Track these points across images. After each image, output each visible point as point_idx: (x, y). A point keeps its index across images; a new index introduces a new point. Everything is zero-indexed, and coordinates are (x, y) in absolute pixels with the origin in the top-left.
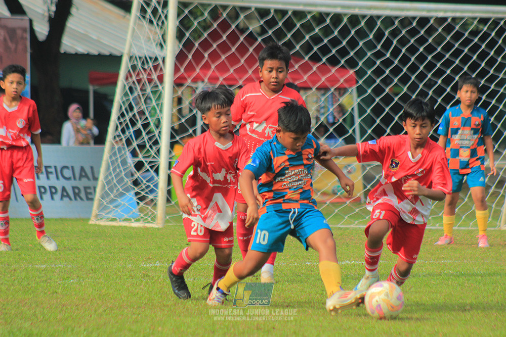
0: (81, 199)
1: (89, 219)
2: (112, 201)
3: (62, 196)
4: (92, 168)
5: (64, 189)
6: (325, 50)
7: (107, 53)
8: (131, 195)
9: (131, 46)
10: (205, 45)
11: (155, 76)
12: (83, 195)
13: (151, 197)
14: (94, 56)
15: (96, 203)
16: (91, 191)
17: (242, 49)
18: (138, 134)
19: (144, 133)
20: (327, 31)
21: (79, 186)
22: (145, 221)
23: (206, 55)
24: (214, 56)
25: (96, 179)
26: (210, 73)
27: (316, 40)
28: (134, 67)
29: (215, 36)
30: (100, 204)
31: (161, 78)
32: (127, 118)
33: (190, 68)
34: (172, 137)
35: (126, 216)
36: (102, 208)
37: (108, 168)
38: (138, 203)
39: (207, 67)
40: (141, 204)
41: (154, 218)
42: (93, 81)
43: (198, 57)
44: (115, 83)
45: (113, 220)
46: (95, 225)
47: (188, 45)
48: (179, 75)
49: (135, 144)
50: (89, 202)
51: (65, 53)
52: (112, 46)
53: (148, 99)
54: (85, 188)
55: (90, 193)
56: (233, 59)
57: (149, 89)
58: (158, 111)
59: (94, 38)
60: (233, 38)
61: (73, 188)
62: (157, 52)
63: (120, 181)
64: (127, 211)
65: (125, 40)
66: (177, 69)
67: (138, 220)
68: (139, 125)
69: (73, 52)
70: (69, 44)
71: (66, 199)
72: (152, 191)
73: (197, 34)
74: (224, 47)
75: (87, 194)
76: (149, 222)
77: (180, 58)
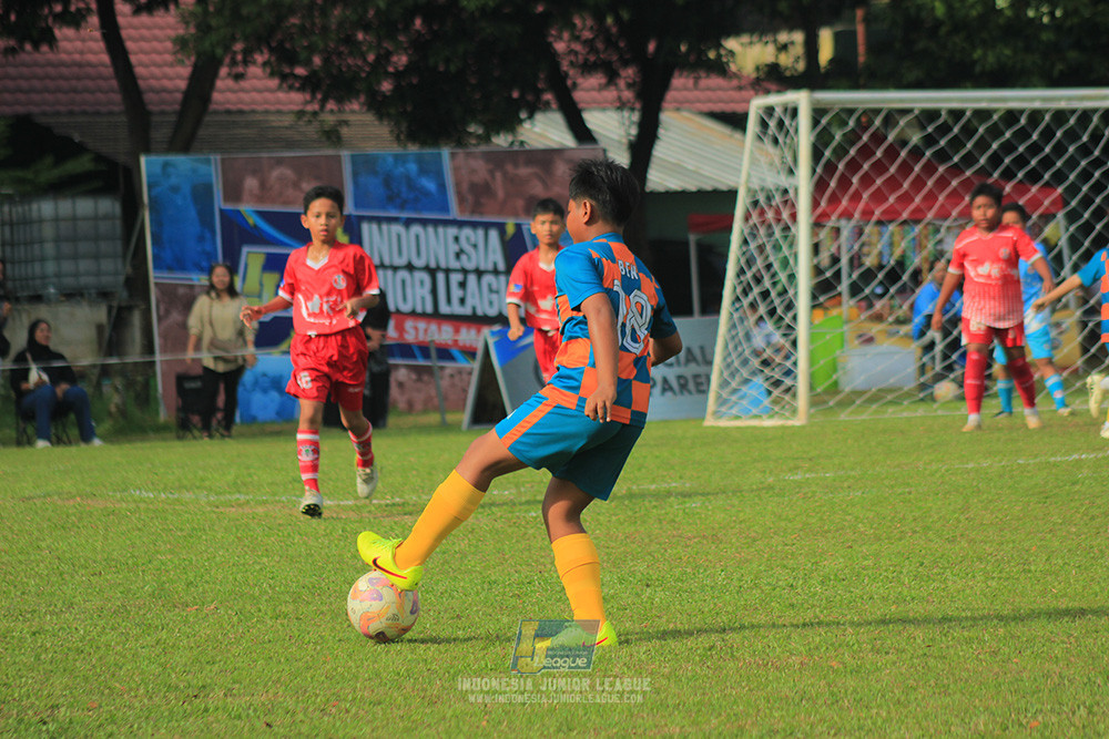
0: (690, 392)
1: (703, 418)
2: (735, 391)
3: (664, 390)
4: (702, 349)
5: (665, 381)
6: (1021, 161)
7: (709, 188)
8: (759, 380)
9: (749, 176)
10: (854, 166)
11: (785, 215)
12: (691, 386)
13: (788, 382)
14: (692, 193)
15: (712, 396)
16: (703, 380)
17: (905, 169)
18: (765, 294)
19: (773, 294)
20: (1023, 134)
21: (685, 375)
22: (782, 416)
23: (855, 180)
24: (867, 181)
25: (709, 363)
26: (861, 206)
27: (1008, 147)
28: (756, 203)
29: (866, 152)
30: (719, 397)
31: (794, 216)
32: (749, 275)
33: (834, 200)
34: (814, 297)
35: (754, 411)
36: (722, 402)
37: (726, 346)
38: (770, 393)
39: (856, 197)
40: (776, 393)
41: (794, 411)
42: (695, 227)
43: (844, 183)
44: (729, 229)
45: (737, 417)
46: (713, 427)
47: (830, 168)
48: (819, 211)
49: (762, 309)
50: (701, 396)
51: (652, 193)
52: (714, 177)
53: (777, 248)
54: (696, 376)
55: (701, 384)
56: (893, 183)
57: (778, 233)
58: (791, 262)
59: (690, 167)
60: (892, 153)
61: (679, 377)
62: (784, 181)
63: (745, 362)
64: (756, 402)
65: (740, 171)
66: (815, 203)
67: (771, 417)
68: (767, 283)
69: (661, 189)
70: (659, 179)
71: (669, 394)
72: (788, 373)
73: (841, 151)
74: (880, 168)
75: (698, 384)
76: (788, 419)
77: (820, 187)
